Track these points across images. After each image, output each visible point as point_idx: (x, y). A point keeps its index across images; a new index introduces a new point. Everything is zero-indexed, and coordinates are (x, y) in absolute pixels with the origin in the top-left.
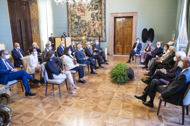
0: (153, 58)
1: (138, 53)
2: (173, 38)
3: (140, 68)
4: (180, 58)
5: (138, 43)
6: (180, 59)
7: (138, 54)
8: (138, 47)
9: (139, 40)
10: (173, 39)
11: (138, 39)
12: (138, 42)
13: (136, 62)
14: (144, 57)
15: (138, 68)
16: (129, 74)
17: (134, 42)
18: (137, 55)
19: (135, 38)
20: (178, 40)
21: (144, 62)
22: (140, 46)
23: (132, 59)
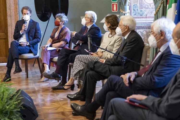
1: (33, 50)
2: (115, 5)
3: (45, 90)
4: (162, 35)
5: (28, 22)
6: (162, 38)
9: (29, 12)
10: (115, 9)
11: (27, 8)
14: (51, 61)
15: (38, 91)
16: (24, 106)
17: (14, 19)
18: (30, 56)
19: (15, 9)
20: (126, 9)
21: (55, 73)
22: (34, 29)
23: (16, 68)
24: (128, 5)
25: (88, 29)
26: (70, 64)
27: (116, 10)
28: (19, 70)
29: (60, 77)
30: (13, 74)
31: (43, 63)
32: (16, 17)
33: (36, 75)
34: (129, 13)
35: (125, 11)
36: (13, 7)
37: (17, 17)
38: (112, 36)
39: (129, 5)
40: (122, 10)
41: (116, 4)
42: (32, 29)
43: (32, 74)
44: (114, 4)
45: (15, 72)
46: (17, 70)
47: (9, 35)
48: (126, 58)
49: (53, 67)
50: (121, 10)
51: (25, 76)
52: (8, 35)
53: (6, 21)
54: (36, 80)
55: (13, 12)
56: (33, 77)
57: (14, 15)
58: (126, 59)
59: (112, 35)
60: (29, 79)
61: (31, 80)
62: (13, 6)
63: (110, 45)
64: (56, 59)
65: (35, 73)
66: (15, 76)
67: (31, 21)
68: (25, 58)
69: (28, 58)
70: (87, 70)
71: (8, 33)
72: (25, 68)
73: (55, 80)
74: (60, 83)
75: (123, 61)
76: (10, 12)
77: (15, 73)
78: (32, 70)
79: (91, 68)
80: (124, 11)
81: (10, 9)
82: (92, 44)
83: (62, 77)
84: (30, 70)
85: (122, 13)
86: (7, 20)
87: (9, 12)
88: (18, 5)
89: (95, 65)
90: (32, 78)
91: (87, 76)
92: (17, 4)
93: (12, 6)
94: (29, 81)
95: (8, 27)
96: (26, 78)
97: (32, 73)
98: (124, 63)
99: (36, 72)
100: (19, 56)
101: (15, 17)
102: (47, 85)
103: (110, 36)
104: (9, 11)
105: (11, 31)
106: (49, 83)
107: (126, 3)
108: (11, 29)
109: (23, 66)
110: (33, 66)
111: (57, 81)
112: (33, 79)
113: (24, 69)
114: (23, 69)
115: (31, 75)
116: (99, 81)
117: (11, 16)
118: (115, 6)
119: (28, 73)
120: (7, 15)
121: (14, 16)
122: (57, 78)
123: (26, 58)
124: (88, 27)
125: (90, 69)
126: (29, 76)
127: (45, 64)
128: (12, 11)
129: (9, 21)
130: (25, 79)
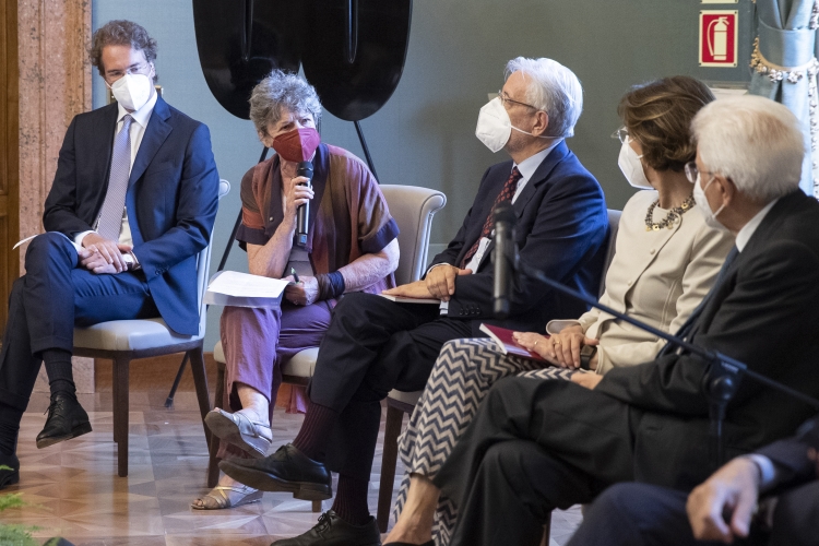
0: (454, 351)
2: (721, 26)
5: (141, 119)
7: (149, 311)
8: (139, 188)
10: (720, 48)
12: (137, 93)
13: (123, 469)
17: (62, 98)
18: (145, 338)
19: (68, 36)
20: (794, 50)
21: (292, 449)
22: (176, 165)
23: (52, 409)
24: (811, 23)
25: (520, 176)
26: (394, 394)
27: (730, 58)
28: (75, 423)
29: (328, 481)
30: (35, 447)
31: (237, 385)
32: (74, 87)
33: (180, 458)
34: (809, 76)
35: (786, 62)
36: (57, 19)
37: (83, 86)
38: (671, 217)
39: (816, 26)
40: (767, 57)
41: (731, 18)
42: (167, 160)
43: (152, 455)
44: (717, 17)
45: (42, 432)
46: (58, 424)
47: (23, 197)
48: (744, 366)
49: (288, 411)
50: (757, 56)
51: (109, 464)
52: (18, 198)
53: (11, 105)
54: (175, 492)
55: (56, 52)
56: (160, 473)
57: (63, 72)
58: (740, 371)
59: (668, 211)
60: (131, 481)
61: (144, 489)
62: (57, 14)
63: (655, 277)
64: (307, 359)
65: (175, 449)
66: (47, 461)
67: (158, 111)
68: (110, 346)
69: (132, 347)
70: (490, 434)
71: (21, 188)
72: (111, 414)
73: (296, 496)
74: (326, 517)
75: (716, 382)
76: (39, 54)
77: (46, 444)
78: (157, 429)
79: (512, 421)
80: (779, 63)
81: (36, 34)
82: (516, 266)
83: (335, 477)
84: (145, 431)
85: (762, 74)
86: (18, 102)
87: (34, 52)
88: (88, 8)
89: (542, 404)
90: (151, 479)
91: (483, 472)
92: (84, 4)
93: (50, 15)
94: (132, 497)
95: (22, 149)
96: (115, 476)
97: (154, 444)
98: (727, 396)
99: (181, 444)
100: (75, 331)
101: (69, 81)
102: (242, 528)
103: (660, 214)
104: (35, 43)
105: (35, 172)
106: (255, 517)
107: (796, 13)
108: (37, 160)
109: (102, 398)
110: (169, 402)
111: (308, 504)
112: (159, 484)
113: (108, 418)
114: (101, 419)
115: (149, 459)
116: (564, 507)
117: (41, 80)
118: (725, 28)
119: (130, 449)
120: (17, 73)
121: (64, 80)
122: (304, 486)
123: (122, 347)
124: (521, 168)
125: (507, 430)
126: (131, 467)
127: (248, 390)
128: (48, 45)
129: (27, 109)
130: (109, 481)
